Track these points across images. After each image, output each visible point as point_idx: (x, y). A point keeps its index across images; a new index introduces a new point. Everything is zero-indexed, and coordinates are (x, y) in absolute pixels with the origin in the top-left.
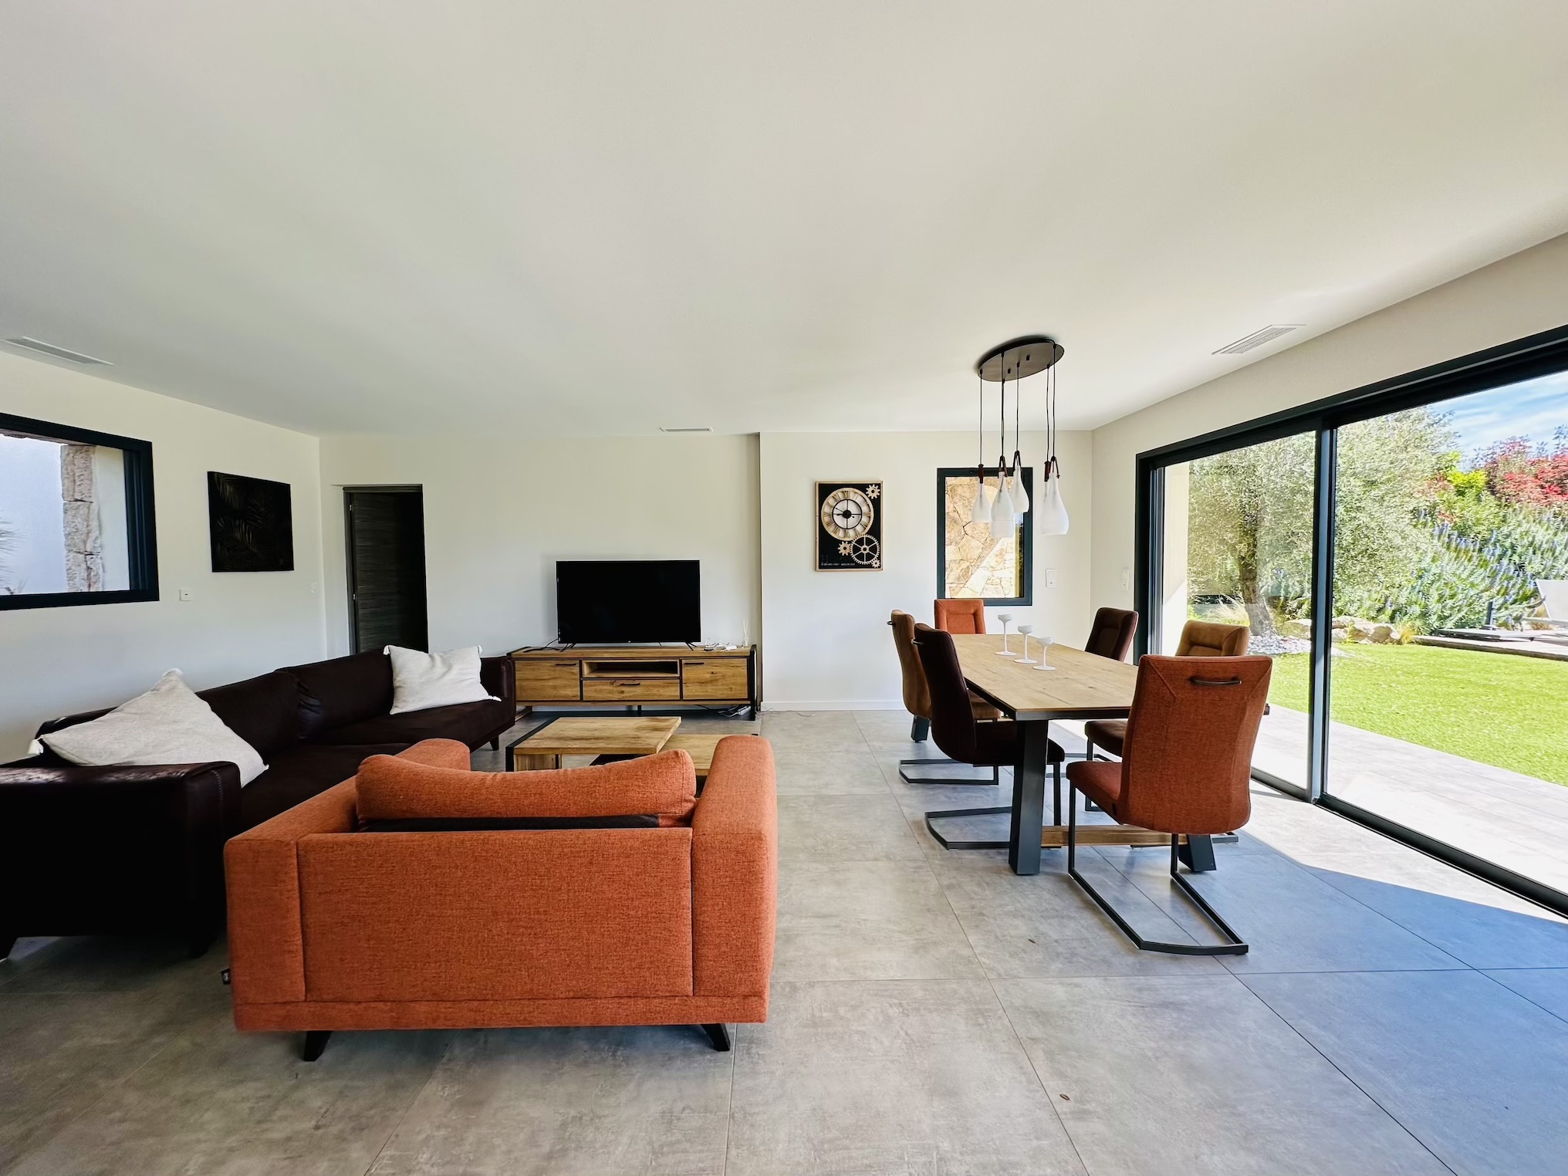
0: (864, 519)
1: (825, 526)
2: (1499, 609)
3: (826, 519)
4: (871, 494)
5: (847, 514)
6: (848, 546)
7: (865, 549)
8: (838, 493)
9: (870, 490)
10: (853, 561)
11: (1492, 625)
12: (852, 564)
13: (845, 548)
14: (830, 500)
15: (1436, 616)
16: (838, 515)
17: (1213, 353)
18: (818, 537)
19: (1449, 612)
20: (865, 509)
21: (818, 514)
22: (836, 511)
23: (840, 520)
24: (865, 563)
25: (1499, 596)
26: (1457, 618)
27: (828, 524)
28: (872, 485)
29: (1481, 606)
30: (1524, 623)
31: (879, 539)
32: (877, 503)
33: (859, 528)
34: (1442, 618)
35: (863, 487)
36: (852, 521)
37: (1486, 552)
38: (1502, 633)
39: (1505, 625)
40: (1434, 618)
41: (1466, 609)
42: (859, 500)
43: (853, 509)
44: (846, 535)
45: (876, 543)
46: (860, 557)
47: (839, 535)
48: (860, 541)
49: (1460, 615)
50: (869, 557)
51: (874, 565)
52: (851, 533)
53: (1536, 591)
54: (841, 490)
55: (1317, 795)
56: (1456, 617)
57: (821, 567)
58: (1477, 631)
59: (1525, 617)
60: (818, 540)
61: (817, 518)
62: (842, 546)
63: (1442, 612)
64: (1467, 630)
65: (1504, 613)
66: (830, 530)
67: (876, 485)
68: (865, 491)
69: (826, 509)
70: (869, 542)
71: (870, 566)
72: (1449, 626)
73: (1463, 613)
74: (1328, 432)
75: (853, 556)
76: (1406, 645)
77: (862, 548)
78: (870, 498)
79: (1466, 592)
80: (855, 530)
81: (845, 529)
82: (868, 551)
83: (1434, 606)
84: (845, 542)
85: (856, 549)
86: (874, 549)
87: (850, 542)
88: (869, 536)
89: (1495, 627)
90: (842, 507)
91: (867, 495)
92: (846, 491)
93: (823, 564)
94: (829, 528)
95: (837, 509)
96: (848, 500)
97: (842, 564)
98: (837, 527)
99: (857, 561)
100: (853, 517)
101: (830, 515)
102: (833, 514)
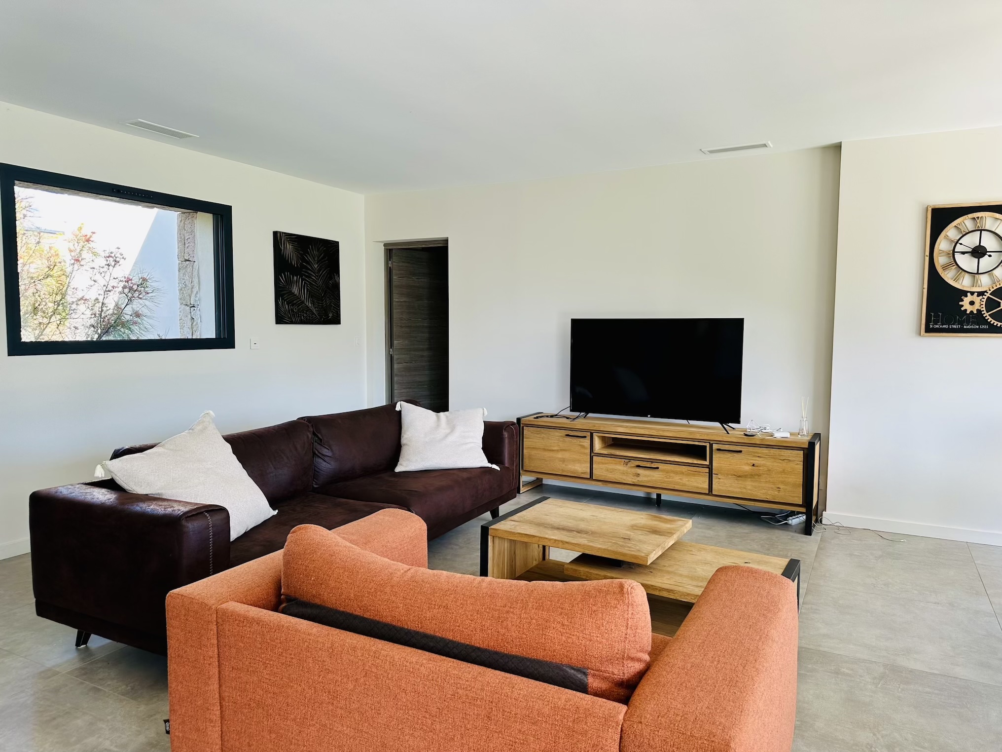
1: (940, 271)
3: (940, 261)
5: (978, 252)
6: (977, 300)
8: (966, 222)
10: (986, 322)
12: (982, 327)
13: (972, 303)
14: (950, 232)
16: (963, 253)
18: (926, 286)
21: (927, 253)
22: (959, 248)
23: (967, 262)
27: (945, 267)
33: (998, 273)
36: (986, 262)
42: (1000, 230)
43: (989, 242)
44: (974, 282)
46: (997, 316)
47: (964, 283)
52: (984, 279)
54: (971, 216)
57: (928, 330)
60: (925, 291)
61: (927, 259)
62: (967, 300)
66: (948, 276)
69: (942, 244)
75: (987, 315)
80: (992, 276)
81: (975, 275)
84: (972, 293)
85: (991, 304)
87: (981, 294)
90: (971, 241)
92: (978, 218)
93: (931, 326)
94: (946, 273)
95: (961, 244)
96: (981, 231)
97: (965, 327)
98: (961, 271)
99: (992, 323)
100: (990, 256)
101: (949, 254)
102: (954, 252)
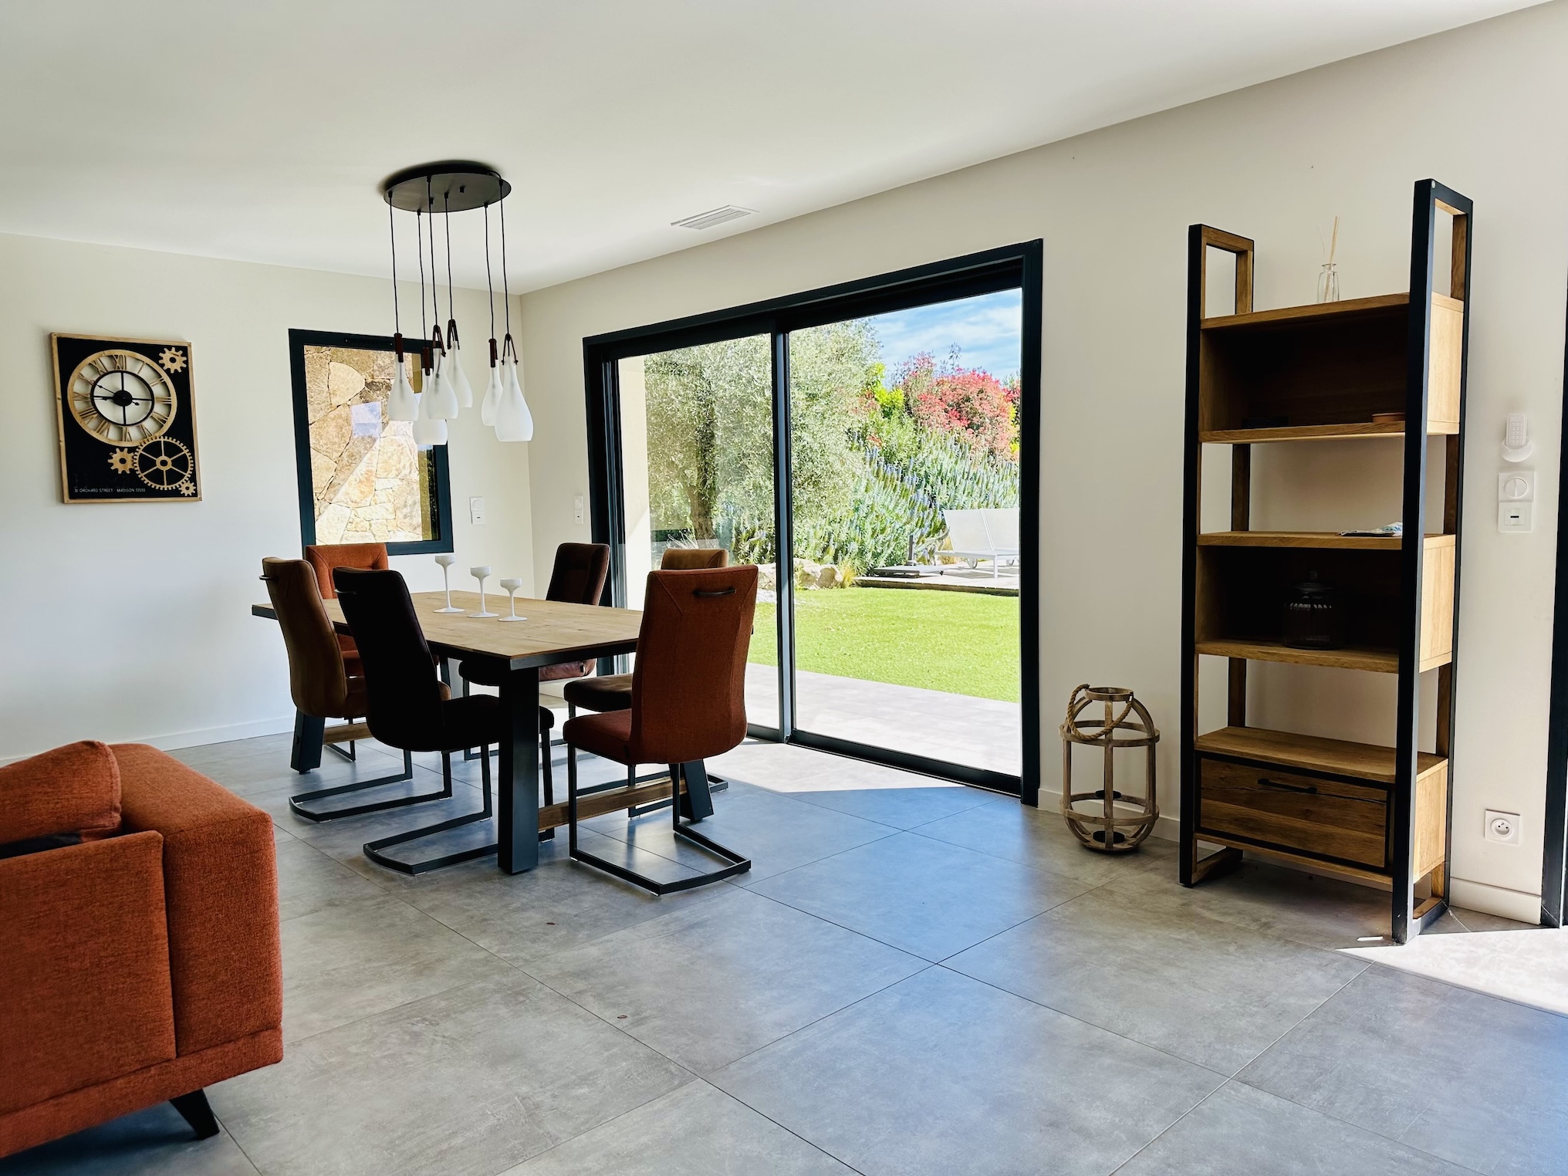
0: (159, 409)
1: (78, 419)
2: (918, 543)
3: (77, 406)
4: (168, 365)
5: (122, 398)
6: (129, 457)
7: (164, 463)
8: (102, 359)
9: (166, 356)
10: (142, 484)
11: (914, 561)
12: (138, 490)
13: (123, 461)
14: (84, 370)
15: (871, 553)
16: (105, 398)
17: (672, 224)
18: (62, 438)
19: (881, 548)
20: (158, 390)
21: (59, 395)
22: (98, 392)
23: (107, 409)
24: (166, 487)
25: (918, 529)
26: (887, 555)
27: (84, 415)
28: (169, 348)
29: (904, 541)
30: (936, 557)
31: (190, 444)
32: (182, 381)
33: (149, 425)
34: (876, 556)
35: (152, 351)
36: (133, 411)
37: (907, 481)
38: (922, 568)
39: (922, 560)
40: (869, 555)
41: (893, 544)
42: (146, 373)
43: (133, 388)
44: (122, 436)
45: (186, 451)
46: (157, 477)
47: (110, 436)
48: (154, 448)
49: (889, 552)
50: (174, 477)
51: (184, 491)
52: (133, 432)
53: (943, 523)
54: (107, 352)
55: (788, 733)
56: (885, 555)
57: (73, 496)
58: (902, 568)
59: (936, 550)
60: (63, 444)
61: (60, 403)
62: (116, 458)
63: (876, 548)
64: (895, 568)
65: (922, 547)
66: (89, 426)
67: (178, 348)
68: (156, 359)
69: (76, 386)
70: (171, 450)
71: (176, 493)
72: (881, 564)
73: (891, 549)
74: (782, 336)
75: (142, 475)
76: (848, 588)
77: (158, 460)
78: (168, 371)
79: (893, 525)
80: (141, 429)
81: (121, 427)
82: (169, 466)
83: (870, 543)
84: (122, 449)
85: (145, 463)
86: (182, 463)
87: (132, 450)
88: (170, 440)
89: (915, 562)
90: (111, 383)
91: (162, 366)
92: (117, 356)
93: (76, 491)
94: (86, 422)
95: (101, 387)
96: (122, 372)
97: (118, 491)
98: (104, 421)
99: (149, 485)
100: (137, 404)
101: (86, 398)
102: (92, 396)
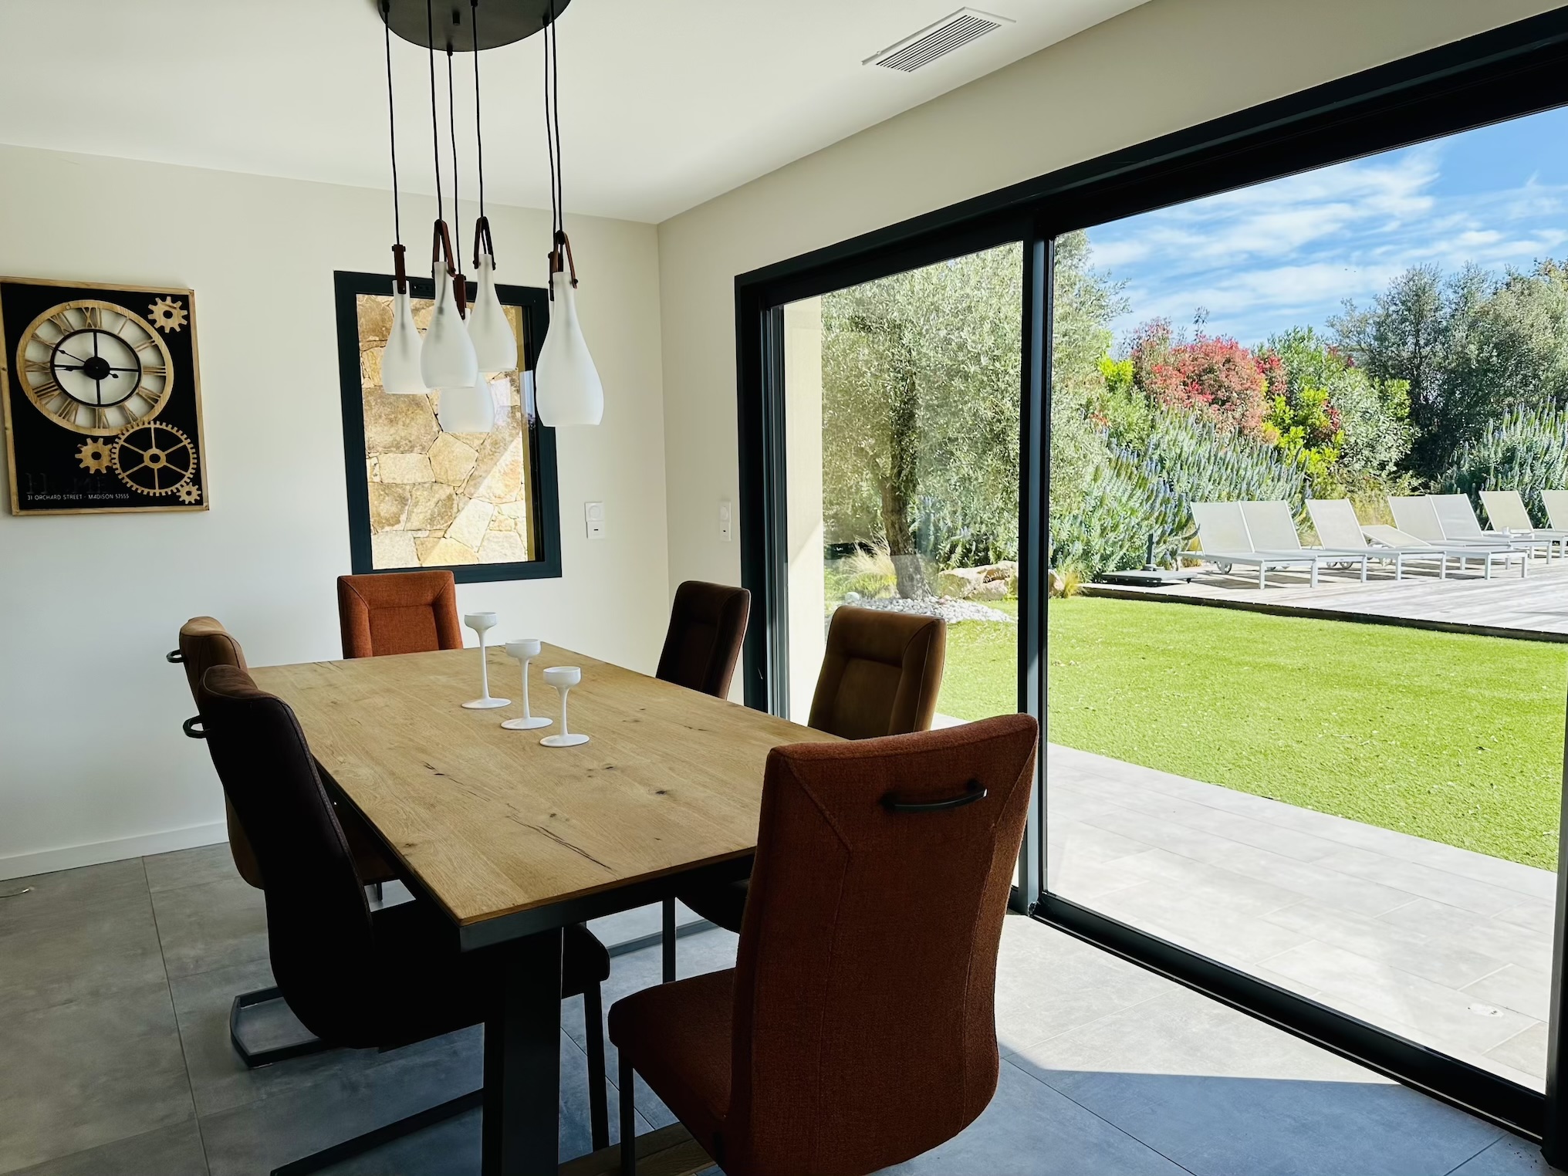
0: (148, 383)
1: (32, 397)
2: (1158, 543)
3: (32, 379)
4: (161, 321)
5: (95, 369)
6: (105, 450)
7: (155, 458)
8: (67, 313)
9: (158, 309)
10: (124, 488)
11: (1153, 565)
12: (119, 496)
13: (96, 456)
14: (42, 329)
15: (1099, 555)
16: (69, 368)
17: (865, 62)
19: (1111, 549)
20: (147, 357)
21: (3, 365)
22: (60, 359)
23: (74, 384)
24: (157, 491)
25: (1158, 526)
26: (1119, 557)
27: (41, 392)
28: (163, 297)
29: (1141, 539)
30: (1179, 559)
31: (191, 428)
32: (181, 344)
33: (134, 405)
34: (1105, 558)
35: (138, 302)
36: (111, 387)
37: (1144, 467)
38: (1161, 574)
39: (1163, 563)
40: (1097, 557)
41: (1127, 545)
42: (130, 333)
43: (110, 353)
44: (97, 421)
45: (186, 442)
46: (145, 477)
47: (80, 421)
48: (141, 438)
49: (1121, 553)
50: (169, 478)
51: (184, 497)
52: (112, 416)
54: (75, 304)
56: (1116, 558)
57: (25, 504)
58: (1137, 573)
59: (1179, 552)
61: (4, 375)
62: (87, 450)
63: (1105, 549)
64: (1128, 573)
65: (1163, 547)
66: (49, 408)
67: (175, 298)
68: (145, 313)
69: (30, 352)
70: (165, 440)
71: (173, 501)
72: (1111, 570)
73: (1124, 550)
74: (1042, 245)
75: (123, 476)
76: (1070, 597)
77: (147, 455)
78: (161, 330)
79: (1126, 521)
80: (122, 410)
81: (95, 408)
82: (163, 463)
83: (1097, 543)
84: (95, 439)
85: (128, 458)
86: (181, 458)
87: (109, 440)
88: (164, 426)
89: (1155, 566)
90: (78, 348)
91: (152, 322)
92: (87, 309)
93: (30, 498)
94: (44, 402)
95: (63, 352)
96: (95, 332)
97: (90, 497)
98: (69, 400)
99: (134, 489)
100: (115, 376)
101: (44, 368)
102: (53, 366)
